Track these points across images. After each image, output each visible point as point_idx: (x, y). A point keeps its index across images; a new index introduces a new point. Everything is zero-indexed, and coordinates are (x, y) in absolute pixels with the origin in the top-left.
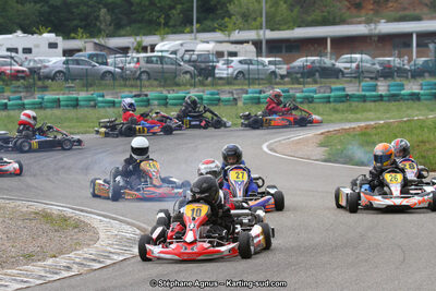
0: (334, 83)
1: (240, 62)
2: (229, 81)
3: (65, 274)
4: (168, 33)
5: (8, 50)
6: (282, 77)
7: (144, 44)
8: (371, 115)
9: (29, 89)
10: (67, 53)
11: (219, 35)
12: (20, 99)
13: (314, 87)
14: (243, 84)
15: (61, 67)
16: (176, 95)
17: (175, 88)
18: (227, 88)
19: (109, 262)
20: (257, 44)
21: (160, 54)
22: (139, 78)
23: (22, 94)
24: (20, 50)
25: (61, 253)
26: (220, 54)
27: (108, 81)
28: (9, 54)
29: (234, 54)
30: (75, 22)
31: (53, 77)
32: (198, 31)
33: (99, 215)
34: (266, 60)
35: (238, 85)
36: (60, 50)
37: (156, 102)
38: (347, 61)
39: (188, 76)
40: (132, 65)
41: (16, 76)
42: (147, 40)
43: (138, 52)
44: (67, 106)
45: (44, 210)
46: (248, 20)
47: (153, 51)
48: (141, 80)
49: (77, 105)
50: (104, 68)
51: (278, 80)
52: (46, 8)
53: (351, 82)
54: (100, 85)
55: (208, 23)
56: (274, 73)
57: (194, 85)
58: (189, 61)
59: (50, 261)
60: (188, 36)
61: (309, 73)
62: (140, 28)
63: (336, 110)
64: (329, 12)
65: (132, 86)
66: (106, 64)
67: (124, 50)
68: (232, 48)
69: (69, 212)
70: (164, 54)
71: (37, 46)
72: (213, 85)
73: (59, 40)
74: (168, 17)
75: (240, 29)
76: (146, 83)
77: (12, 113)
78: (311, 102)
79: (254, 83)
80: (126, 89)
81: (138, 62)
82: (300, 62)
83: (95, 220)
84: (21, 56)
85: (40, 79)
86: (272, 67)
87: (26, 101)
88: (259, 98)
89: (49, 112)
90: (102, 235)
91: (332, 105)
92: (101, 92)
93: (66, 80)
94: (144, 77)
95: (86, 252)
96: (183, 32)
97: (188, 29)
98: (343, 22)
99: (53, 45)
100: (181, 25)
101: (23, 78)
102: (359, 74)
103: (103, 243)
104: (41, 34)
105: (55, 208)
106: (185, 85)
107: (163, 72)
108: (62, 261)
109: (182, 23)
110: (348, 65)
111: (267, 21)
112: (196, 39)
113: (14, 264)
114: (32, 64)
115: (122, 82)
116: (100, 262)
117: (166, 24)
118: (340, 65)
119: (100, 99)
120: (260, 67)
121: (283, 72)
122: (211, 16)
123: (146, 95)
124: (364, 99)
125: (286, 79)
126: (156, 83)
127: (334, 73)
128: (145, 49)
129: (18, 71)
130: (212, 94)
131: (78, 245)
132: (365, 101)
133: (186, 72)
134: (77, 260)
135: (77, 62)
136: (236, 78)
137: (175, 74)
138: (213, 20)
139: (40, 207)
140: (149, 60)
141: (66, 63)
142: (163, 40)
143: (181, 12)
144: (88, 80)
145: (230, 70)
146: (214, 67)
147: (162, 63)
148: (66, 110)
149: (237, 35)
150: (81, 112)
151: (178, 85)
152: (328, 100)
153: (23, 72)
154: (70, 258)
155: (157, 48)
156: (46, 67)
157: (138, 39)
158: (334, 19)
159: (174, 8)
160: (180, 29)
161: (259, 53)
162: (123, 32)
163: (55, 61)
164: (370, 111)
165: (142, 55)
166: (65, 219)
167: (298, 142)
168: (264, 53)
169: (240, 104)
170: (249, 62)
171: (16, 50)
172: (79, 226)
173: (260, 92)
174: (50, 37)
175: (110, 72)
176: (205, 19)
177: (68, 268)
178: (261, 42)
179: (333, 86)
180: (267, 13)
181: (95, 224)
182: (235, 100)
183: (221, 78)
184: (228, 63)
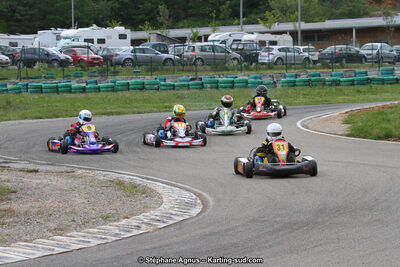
0: (358, 67)
1: (279, 50)
2: (270, 66)
3: (136, 232)
4: (219, 26)
5: (86, 40)
6: (315, 62)
7: (199, 35)
8: (388, 96)
9: (103, 74)
10: (135, 42)
11: (261, 27)
12: (96, 82)
13: (341, 71)
14: (281, 69)
15: (130, 55)
16: (225, 79)
17: (225, 72)
18: (268, 72)
19: (171, 222)
20: (293, 34)
21: (211, 43)
22: (195, 64)
23: (97, 79)
24: (96, 41)
25: (132, 215)
26: (262, 43)
27: (169, 66)
28: (86, 44)
29: (274, 43)
30: (140, 17)
31: (123, 63)
32: (244, 23)
33: (162, 182)
34: (302, 48)
35: (278, 69)
36: (128, 40)
37: (209, 85)
38: (369, 49)
39: (236, 62)
40: (190, 53)
41: (92, 63)
42: (202, 31)
43: (194, 41)
44: (135, 89)
45: (117, 179)
46: (286, 14)
47: (206, 40)
48: (196, 66)
49: (143, 88)
50: (165, 56)
51: (311, 65)
52: (117, 5)
53: (372, 66)
54: (162, 70)
55: (253, 16)
56: (307, 58)
57: (241, 70)
58: (237, 49)
59: (123, 222)
60: (235, 28)
61: (337, 59)
62: (196, 21)
63: (359, 92)
64: (354, 7)
65: (189, 71)
66: (167, 52)
67: (182, 40)
68: (273, 38)
69: (138, 181)
70: (216, 43)
71: (110, 37)
72: (257, 69)
73: (128, 32)
74: (218, 11)
75: (280, 22)
76: (201, 68)
77: (89, 95)
78: (338, 85)
79: (290, 68)
80: (184, 74)
81: (194, 50)
82: (330, 49)
83: (159, 187)
84: (96, 46)
85: (112, 65)
86: (306, 54)
87: (101, 85)
88: (295, 82)
89: (120, 93)
90: (165, 200)
91: (355, 87)
92: (164, 76)
93: (134, 66)
94: (199, 62)
95: (153, 214)
96: (232, 24)
97: (236, 21)
98: (366, 15)
99: (123, 37)
100: (230, 18)
101: (98, 64)
102: (379, 60)
103: (167, 206)
104: (113, 27)
105: (127, 177)
106: (233, 70)
107: (215, 58)
108: (133, 222)
109: (230, 16)
110: (370, 52)
111: (302, 15)
112: (242, 30)
113: (95, 224)
114: (105, 53)
115: (181, 67)
116: (164, 222)
117: (217, 18)
118: (363, 52)
119: (163, 83)
120: (296, 54)
121: (316, 58)
122: (255, 10)
123: (201, 79)
124: (382, 82)
125: (319, 64)
126: (209, 68)
127: (358, 59)
128: (199, 39)
129: (94, 59)
130: (256, 78)
131: (146, 208)
132: (383, 84)
133: (235, 59)
134: (146, 221)
135: (143, 51)
136: (276, 63)
137: (225, 60)
138: (256, 14)
139: (114, 176)
140: (203, 49)
141: (134, 51)
142: (214, 31)
143: (229, 7)
144: (152, 66)
145: (271, 57)
146: (257, 54)
147: (213, 51)
148: (134, 92)
149: (276, 27)
150: (146, 94)
151: (227, 69)
152: (352, 83)
153: (98, 59)
154: (139, 219)
155: (210, 38)
156: (117, 55)
157: (195, 30)
158: (359, 11)
159: (224, 4)
160: (229, 21)
161: (295, 42)
162: (181, 25)
163: (124, 50)
164: (388, 92)
165: (198, 44)
166: (135, 186)
167: (326, 120)
168: (299, 42)
169: (279, 86)
170: (286, 50)
171: (92, 41)
172: (147, 192)
173: (296, 76)
174: (120, 29)
175: (170, 59)
176: (250, 13)
177: (138, 227)
178: (297, 32)
179: (357, 70)
180: (302, 8)
181: (160, 190)
182: (275, 83)
183: (263, 64)
184: (269, 50)
